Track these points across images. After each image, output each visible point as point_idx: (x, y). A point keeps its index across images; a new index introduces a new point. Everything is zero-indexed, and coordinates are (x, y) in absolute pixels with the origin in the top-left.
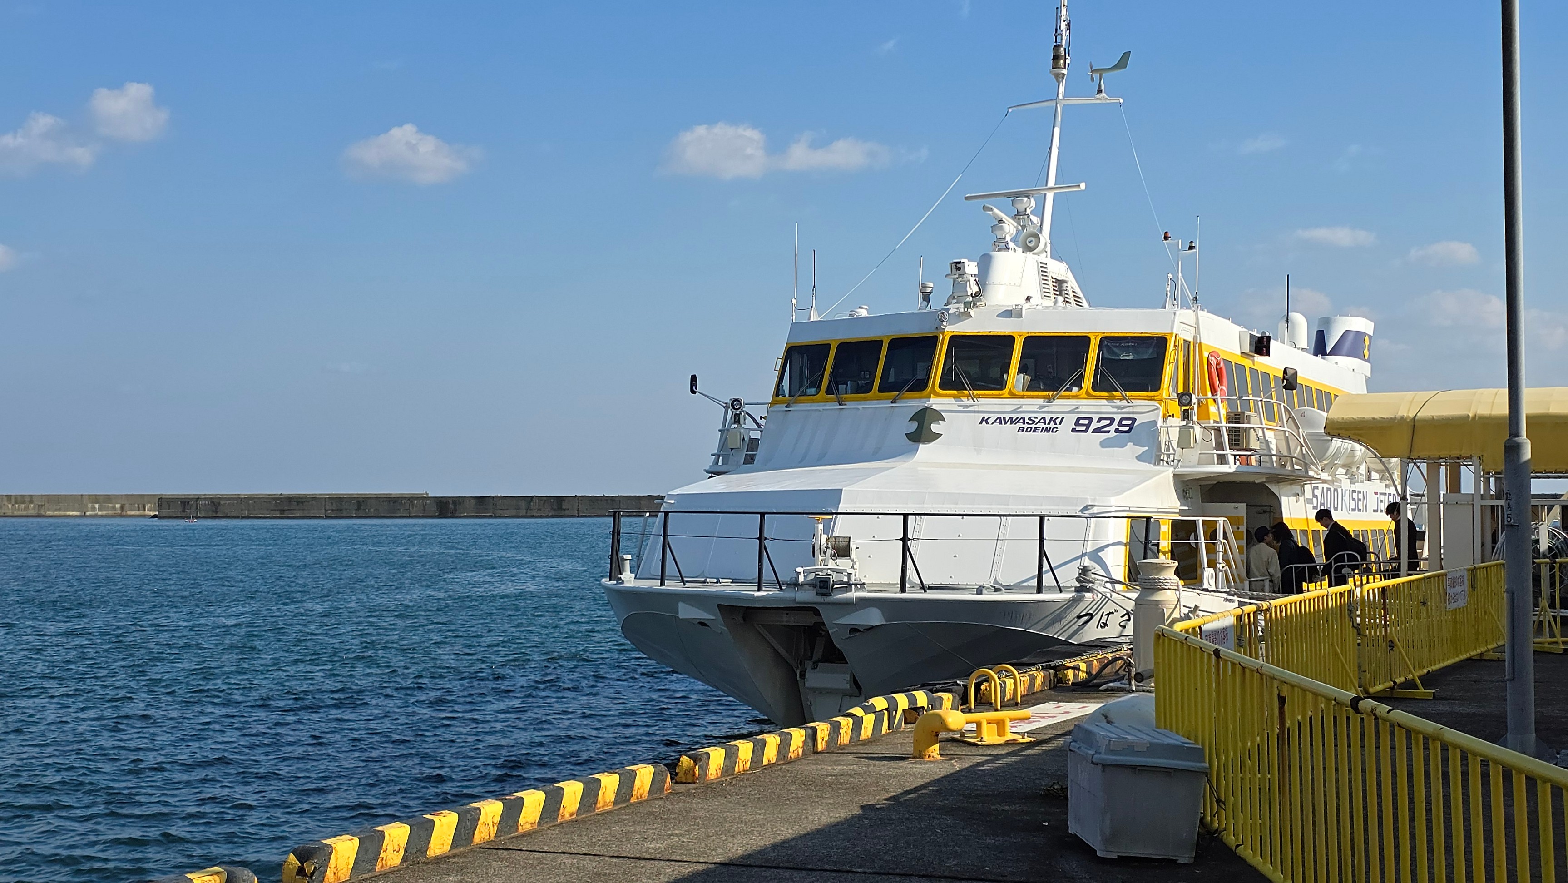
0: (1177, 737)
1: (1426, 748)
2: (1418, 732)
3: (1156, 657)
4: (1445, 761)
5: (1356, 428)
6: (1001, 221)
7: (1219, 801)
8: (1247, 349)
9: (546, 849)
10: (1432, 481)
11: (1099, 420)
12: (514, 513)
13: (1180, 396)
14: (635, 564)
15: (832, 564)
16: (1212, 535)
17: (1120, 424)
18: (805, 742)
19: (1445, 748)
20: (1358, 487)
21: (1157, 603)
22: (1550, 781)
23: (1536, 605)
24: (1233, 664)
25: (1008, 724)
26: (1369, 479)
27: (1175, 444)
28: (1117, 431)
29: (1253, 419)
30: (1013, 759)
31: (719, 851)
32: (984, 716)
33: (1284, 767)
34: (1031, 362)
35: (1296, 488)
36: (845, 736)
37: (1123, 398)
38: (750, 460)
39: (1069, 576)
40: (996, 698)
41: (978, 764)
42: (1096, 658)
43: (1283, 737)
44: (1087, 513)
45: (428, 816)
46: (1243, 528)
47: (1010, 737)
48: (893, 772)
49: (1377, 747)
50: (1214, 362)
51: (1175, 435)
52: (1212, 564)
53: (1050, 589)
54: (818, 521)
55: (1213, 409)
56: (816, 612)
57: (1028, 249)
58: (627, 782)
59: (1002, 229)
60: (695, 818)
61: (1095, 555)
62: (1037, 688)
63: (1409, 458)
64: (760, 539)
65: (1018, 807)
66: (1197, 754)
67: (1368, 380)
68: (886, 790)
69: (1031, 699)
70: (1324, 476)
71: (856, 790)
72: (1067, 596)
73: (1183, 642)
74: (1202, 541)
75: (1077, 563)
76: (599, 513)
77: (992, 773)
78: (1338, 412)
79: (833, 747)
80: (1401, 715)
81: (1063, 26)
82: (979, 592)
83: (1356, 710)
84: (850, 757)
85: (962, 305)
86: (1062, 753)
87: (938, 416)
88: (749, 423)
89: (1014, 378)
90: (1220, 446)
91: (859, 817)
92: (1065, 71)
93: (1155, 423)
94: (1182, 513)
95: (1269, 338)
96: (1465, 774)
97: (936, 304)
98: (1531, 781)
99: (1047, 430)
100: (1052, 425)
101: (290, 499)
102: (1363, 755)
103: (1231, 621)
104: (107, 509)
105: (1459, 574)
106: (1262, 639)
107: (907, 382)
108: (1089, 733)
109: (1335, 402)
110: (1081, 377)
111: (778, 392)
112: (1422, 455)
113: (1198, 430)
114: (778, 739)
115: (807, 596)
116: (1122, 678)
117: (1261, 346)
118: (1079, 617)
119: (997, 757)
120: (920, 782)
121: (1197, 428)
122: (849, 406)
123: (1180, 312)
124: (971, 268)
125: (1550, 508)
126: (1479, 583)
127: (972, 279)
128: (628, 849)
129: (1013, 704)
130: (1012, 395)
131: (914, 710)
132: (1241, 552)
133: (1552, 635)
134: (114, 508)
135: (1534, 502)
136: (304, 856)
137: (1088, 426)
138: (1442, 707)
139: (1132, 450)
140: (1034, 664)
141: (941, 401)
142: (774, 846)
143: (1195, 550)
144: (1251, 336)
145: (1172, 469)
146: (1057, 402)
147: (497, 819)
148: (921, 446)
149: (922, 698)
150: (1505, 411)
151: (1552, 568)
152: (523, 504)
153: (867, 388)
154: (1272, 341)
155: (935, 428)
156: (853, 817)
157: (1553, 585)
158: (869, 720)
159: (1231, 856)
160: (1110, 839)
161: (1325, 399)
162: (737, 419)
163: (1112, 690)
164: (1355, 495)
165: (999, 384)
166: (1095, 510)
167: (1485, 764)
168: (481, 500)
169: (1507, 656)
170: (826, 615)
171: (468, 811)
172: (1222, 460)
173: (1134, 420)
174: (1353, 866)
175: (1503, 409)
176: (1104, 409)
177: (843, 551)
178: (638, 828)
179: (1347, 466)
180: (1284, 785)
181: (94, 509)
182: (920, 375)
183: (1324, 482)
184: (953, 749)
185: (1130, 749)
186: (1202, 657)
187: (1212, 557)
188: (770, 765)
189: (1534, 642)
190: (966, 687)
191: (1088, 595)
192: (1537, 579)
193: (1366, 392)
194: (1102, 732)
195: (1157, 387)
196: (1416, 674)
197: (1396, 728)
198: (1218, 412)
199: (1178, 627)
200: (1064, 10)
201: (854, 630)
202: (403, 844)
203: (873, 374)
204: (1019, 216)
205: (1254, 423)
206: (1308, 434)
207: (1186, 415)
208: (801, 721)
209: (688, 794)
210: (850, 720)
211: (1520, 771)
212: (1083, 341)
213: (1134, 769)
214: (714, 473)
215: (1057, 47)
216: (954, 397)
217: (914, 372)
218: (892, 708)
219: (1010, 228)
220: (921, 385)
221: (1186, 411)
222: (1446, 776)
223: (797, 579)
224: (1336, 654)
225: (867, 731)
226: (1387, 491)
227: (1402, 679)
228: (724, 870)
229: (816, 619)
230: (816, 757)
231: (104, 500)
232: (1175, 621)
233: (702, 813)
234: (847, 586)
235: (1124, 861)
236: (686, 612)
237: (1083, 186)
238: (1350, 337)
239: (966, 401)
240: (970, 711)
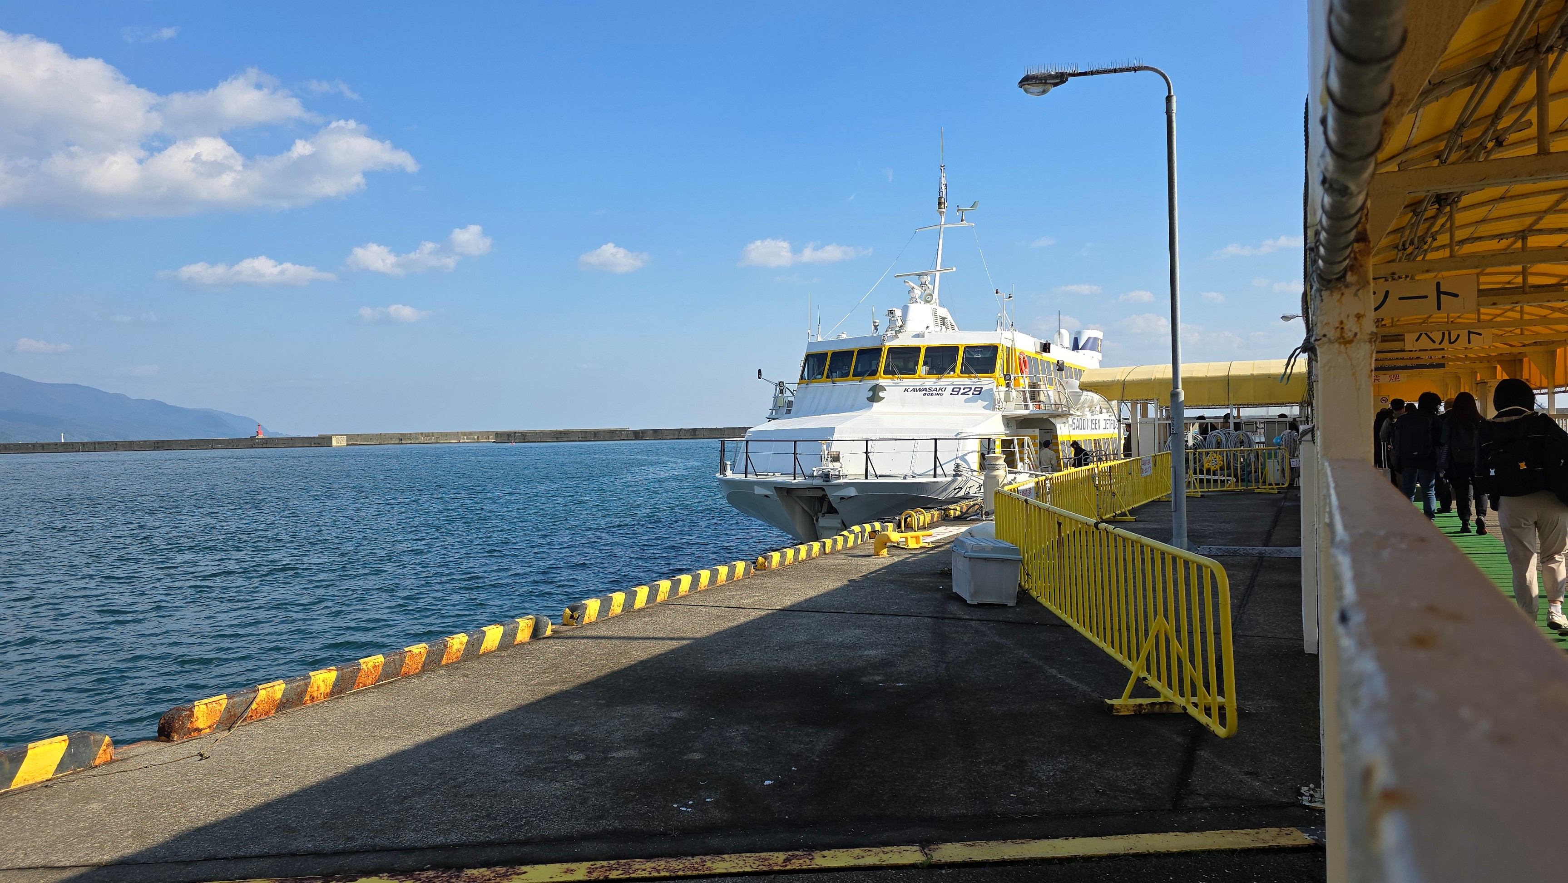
0: (1005, 542)
1: (1133, 546)
2: (1128, 539)
3: (995, 503)
4: (1142, 552)
5: (1095, 386)
6: (913, 288)
7: (1028, 575)
8: (1038, 350)
9: (693, 604)
10: (1133, 412)
11: (964, 389)
12: (672, 437)
13: (1005, 376)
14: (733, 466)
15: (831, 465)
16: (1022, 444)
17: (975, 391)
18: (820, 549)
19: (1142, 546)
20: (1096, 417)
21: (995, 476)
22: (1196, 562)
23: (1187, 473)
24: (1035, 506)
25: (921, 538)
26: (1101, 413)
27: (1003, 400)
28: (973, 394)
29: (1042, 386)
30: (924, 555)
31: (779, 603)
32: (909, 534)
33: (1061, 557)
34: (929, 360)
35: (1064, 420)
36: (840, 546)
37: (976, 377)
38: (789, 412)
39: (950, 469)
40: (915, 525)
41: (907, 558)
42: (965, 504)
43: (1060, 541)
44: (959, 436)
45: (634, 589)
46: (1038, 441)
47: (922, 544)
48: (864, 563)
49: (1108, 546)
50: (1022, 358)
51: (1002, 395)
52: (1022, 460)
53: (940, 475)
54: (823, 444)
55: (1021, 381)
56: (823, 490)
57: (927, 302)
58: (732, 570)
59: (914, 292)
60: (766, 587)
61: (963, 458)
62: (935, 520)
63: (1122, 401)
64: (794, 454)
65: (927, 579)
66: (1016, 552)
67: (1100, 362)
68: (861, 572)
69: (933, 525)
70: (1078, 413)
71: (846, 572)
72: (949, 479)
73: (1009, 496)
74: (1017, 449)
75: (954, 462)
76: (714, 436)
77: (914, 562)
78: (1085, 378)
79: (834, 552)
80: (1120, 531)
81: (943, 187)
82: (905, 478)
83: (1097, 529)
84: (843, 556)
85: (894, 332)
86: (948, 552)
87: (883, 389)
88: (788, 393)
89: (921, 369)
90: (1025, 400)
91: (848, 586)
92: (944, 210)
93: (992, 389)
94: (1006, 435)
95: (1050, 344)
96: (1152, 559)
97: (881, 331)
98: (1186, 563)
99: (938, 394)
100: (940, 392)
101: (561, 432)
102: (1101, 550)
103: (1032, 485)
104: (470, 439)
105: (1148, 458)
106: (1048, 493)
107: (866, 371)
108: (962, 542)
109: (1084, 374)
110: (955, 367)
111: (802, 377)
112: (1128, 399)
113: (1014, 393)
114: (807, 548)
115: (818, 482)
116: (978, 514)
117: (1046, 348)
118: (955, 489)
119: (916, 555)
120: (878, 568)
121: (1014, 391)
122: (838, 384)
123: (1004, 332)
124: (898, 313)
125: (1193, 424)
126: (1158, 463)
127: (899, 319)
128: (733, 603)
129: (924, 528)
130: (920, 377)
131: (874, 532)
132: (1036, 453)
133: (1195, 488)
134: (474, 438)
135: (1186, 421)
136: (573, 609)
137: (959, 392)
138: (1140, 525)
139: (981, 403)
140: (933, 508)
141: (883, 381)
142: (806, 601)
143: (1013, 453)
144: (1041, 343)
145: (1001, 413)
146: (943, 380)
147: (668, 590)
148: (874, 404)
149: (878, 526)
150: (1171, 376)
151: (1195, 454)
152: (677, 433)
153: (847, 375)
154: (1051, 345)
155: (881, 394)
156: (844, 586)
157: (1195, 463)
158: (851, 537)
159: (1035, 602)
160: (974, 595)
161: (1079, 373)
162: (782, 392)
163: (973, 520)
164: (1094, 422)
165: (914, 371)
166: (963, 435)
167: (1163, 554)
168: (655, 431)
169: (1172, 499)
170: (828, 491)
171: (654, 586)
172: (1027, 407)
173: (982, 388)
174: (1096, 606)
175: (1169, 375)
176: (966, 383)
177: (836, 459)
178: (738, 593)
179: (1090, 407)
180: (1061, 567)
181: (464, 439)
182: (874, 368)
183: (1079, 416)
184: (894, 551)
185: (983, 550)
186: (1019, 503)
187: (1022, 456)
188: (803, 561)
189: (1185, 492)
190: (899, 520)
191: (959, 479)
192: (1187, 460)
193: (1098, 367)
194: (969, 542)
195: (993, 371)
196: (1126, 509)
197: (1118, 537)
198: (1024, 382)
199: (1006, 488)
200: (944, 179)
201: (842, 498)
202: (622, 602)
203: (850, 368)
204: (922, 285)
205: (1043, 387)
206: (1070, 392)
207: (1008, 385)
208: (816, 539)
209: (762, 575)
210: (842, 537)
211: (1180, 558)
212: (956, 348)
213: (987, 560)
214: (771, 419)
215: (940, 198)
216: (891, 378)
217: (870, 367)
218: (863, 531)
219: (918, 292)
220: (874, 373)
221: (1008, 383)
222: (1143, 560)
223: (813, 474)
224: (1086, 499)
225: (850, 544)
226: (1110, 418)
227: (1120, 512)
228: (782, 613)
229: (823, 493)
230: (825, 556)
231: (469, 434)
232: (1004, 485)
233: (769, 585)
234: (838, 477)
235: (981, 605)
236: (758, 491)
237: (954, 269)
238: (1091, 341)
239: (897, 381)
240: (902, 532)
